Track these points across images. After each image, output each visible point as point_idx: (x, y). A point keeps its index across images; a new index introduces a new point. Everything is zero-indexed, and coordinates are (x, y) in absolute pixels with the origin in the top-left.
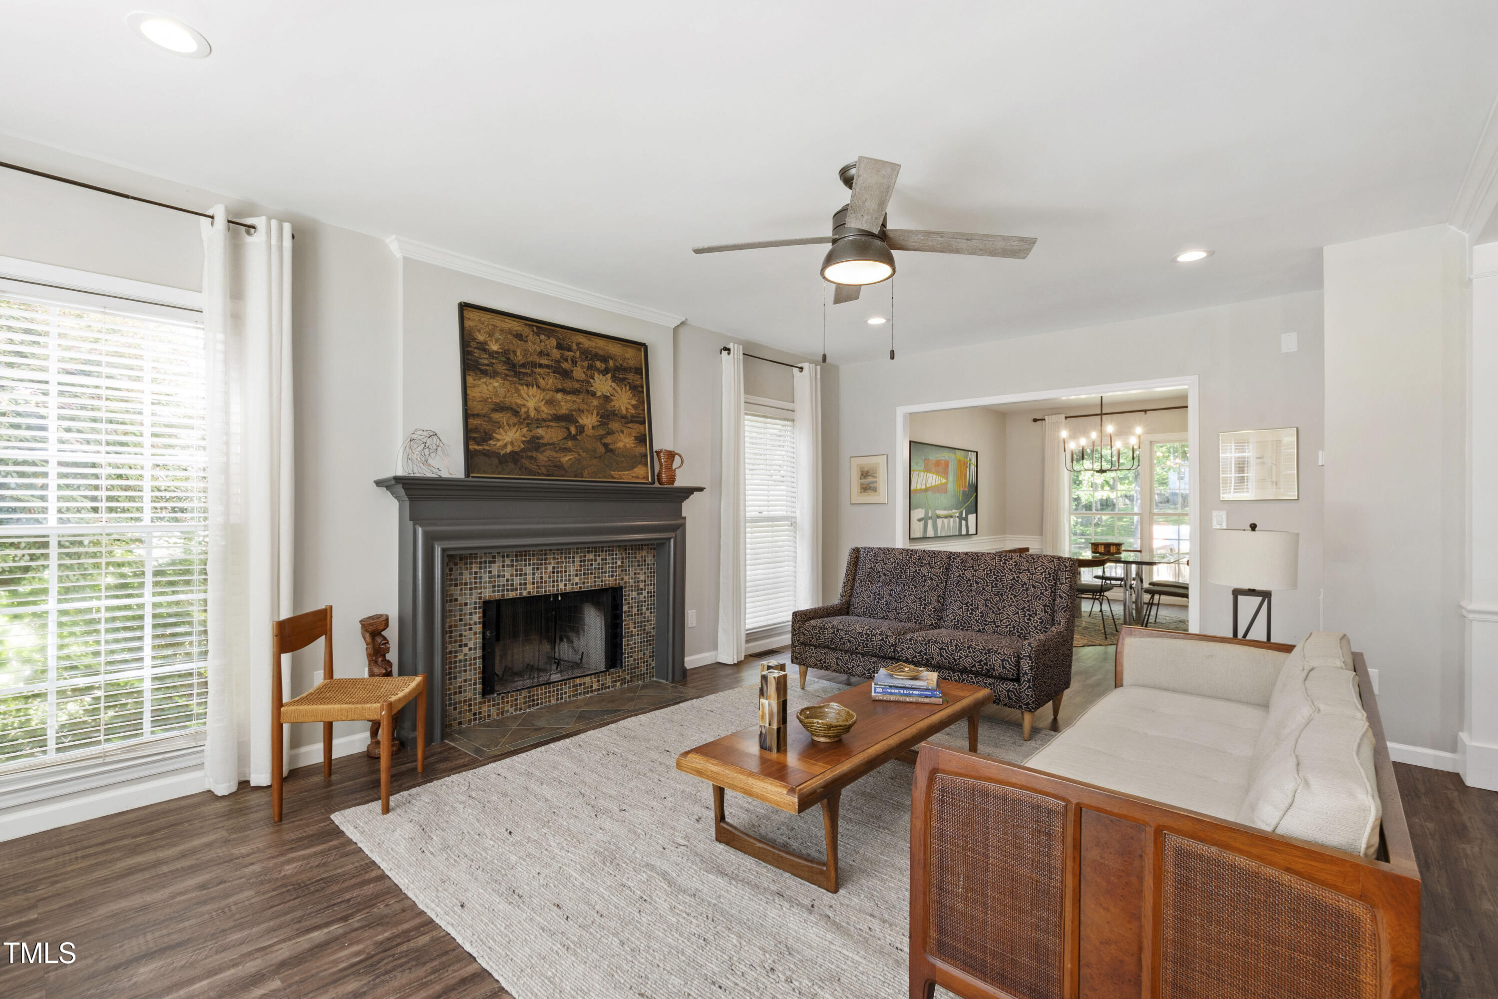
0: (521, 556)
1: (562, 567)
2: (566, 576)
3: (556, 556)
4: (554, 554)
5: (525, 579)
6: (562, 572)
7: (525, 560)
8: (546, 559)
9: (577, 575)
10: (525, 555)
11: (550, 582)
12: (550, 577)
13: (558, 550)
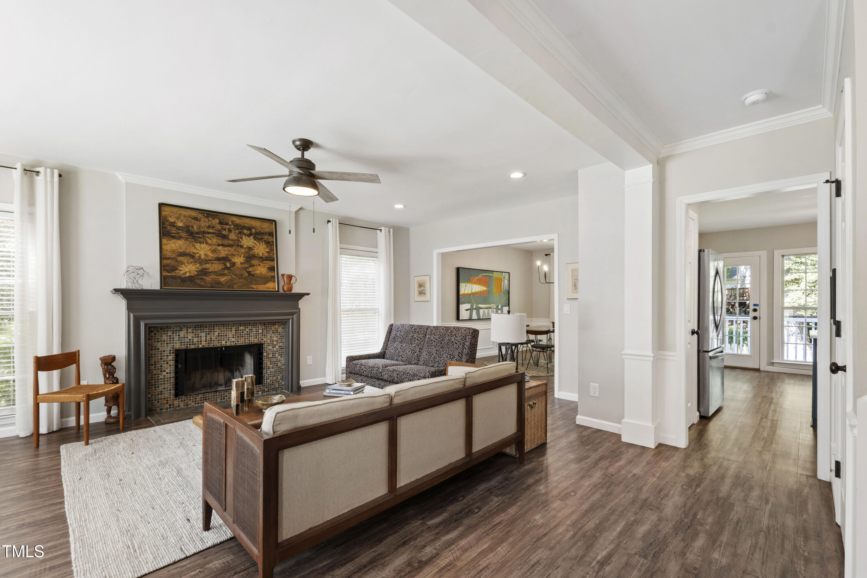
0: (198, 327)
1: (224, 333)
2: (226, 338)
3: (220, 328)
4: (219, 327)
5: (201, 339)
6: (224, 336)
7: (201, 330)
8: (214, 329)
9: (233, 337)
10: (201, 327)
11: (216, 341)
12: (216, 338)
13: (221, 325)
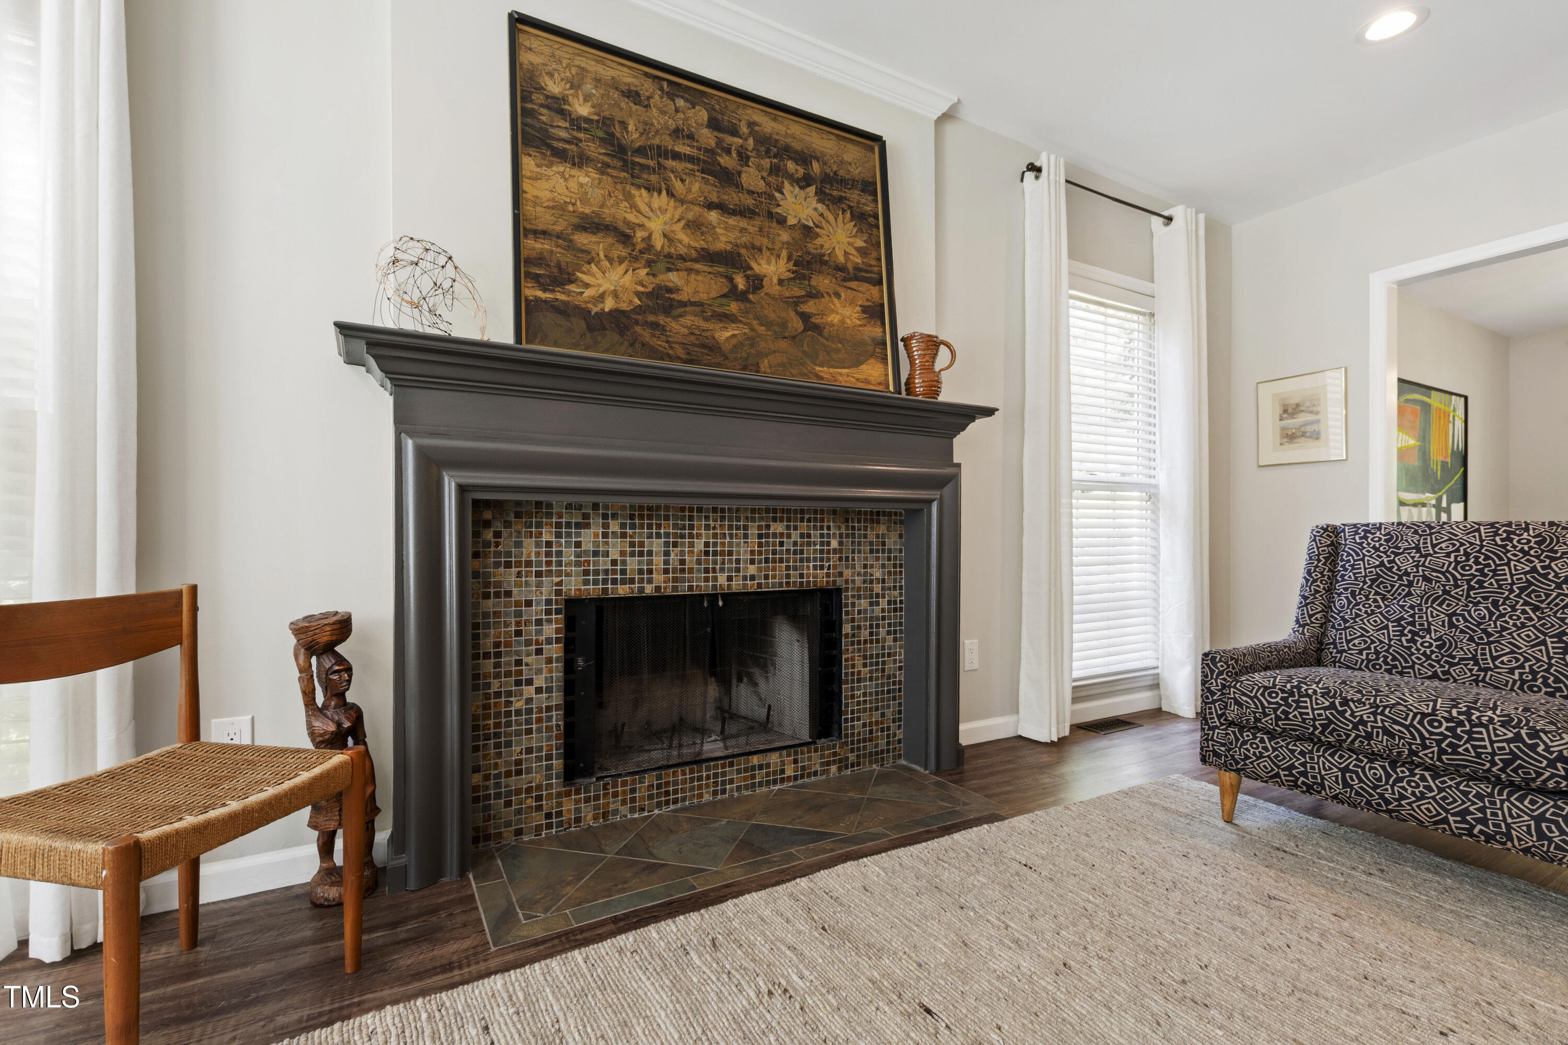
0: (641, 517)
1: (723, 544)
2: (730, 561)
3: (712, 523)
4: (707, 518)
5: (650, 563)
6: (722, 553)
7: (650, 527)
8: (691, 527)
9: (752, 562)
10: (650, 517)
11: (699, 571)
12: (699, 562)
13: (715, 510)
